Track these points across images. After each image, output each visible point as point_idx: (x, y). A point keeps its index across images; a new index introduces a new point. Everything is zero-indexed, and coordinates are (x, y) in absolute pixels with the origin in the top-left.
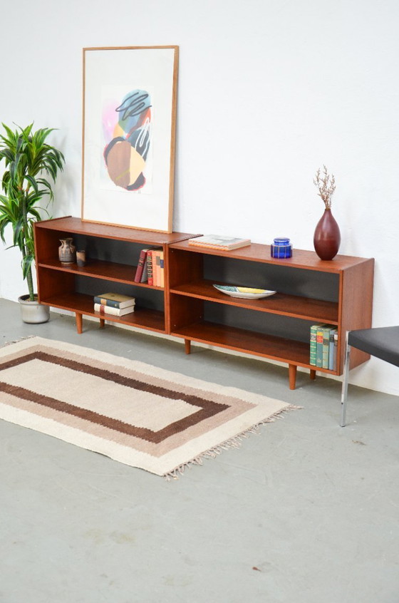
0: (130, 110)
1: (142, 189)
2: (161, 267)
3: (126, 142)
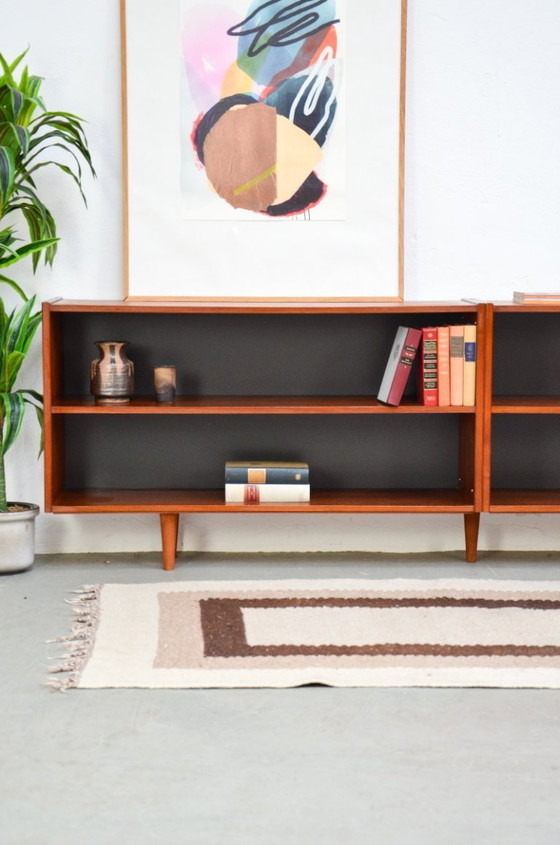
0: (272, 30)
1: (316, 211)
2: (467, 360)
3: (262, 106)
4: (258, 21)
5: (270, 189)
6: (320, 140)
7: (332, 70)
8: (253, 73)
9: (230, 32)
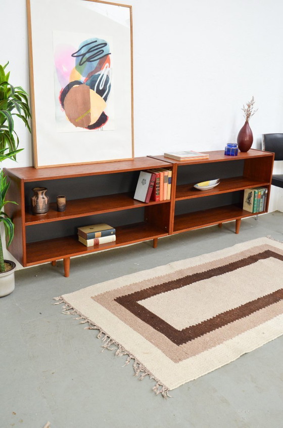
1: (105, 127)
2: (169, 183)
3: (84, 85)
4: (83, 51)
5: (88, 118)
6: (105, 99)
7: (109, 72)
8: (81, 72)
9: (72, 56)
